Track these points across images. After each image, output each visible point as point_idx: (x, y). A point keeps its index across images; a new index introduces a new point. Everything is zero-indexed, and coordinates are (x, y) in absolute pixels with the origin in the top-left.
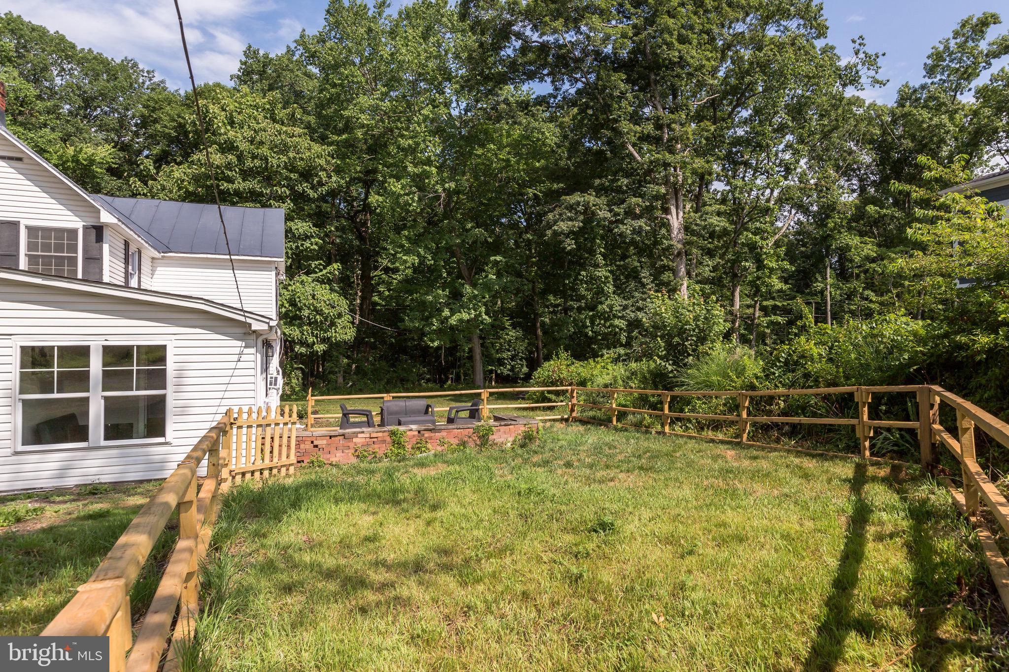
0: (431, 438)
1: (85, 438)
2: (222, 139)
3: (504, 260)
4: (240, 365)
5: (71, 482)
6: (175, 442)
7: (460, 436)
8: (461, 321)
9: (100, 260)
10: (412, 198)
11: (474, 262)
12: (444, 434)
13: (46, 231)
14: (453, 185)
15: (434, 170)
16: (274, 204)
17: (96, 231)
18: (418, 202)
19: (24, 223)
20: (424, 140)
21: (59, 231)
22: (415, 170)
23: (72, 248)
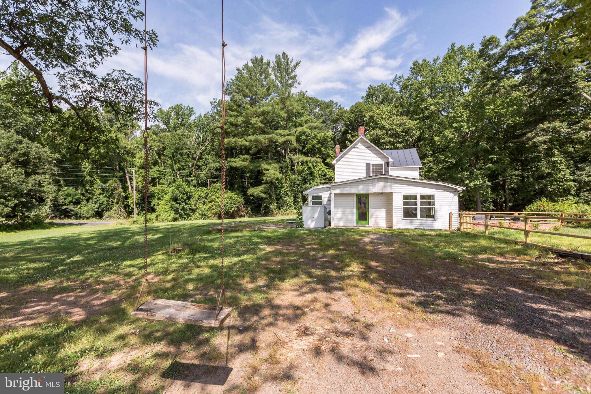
1: (416, 217)
2: (380, 125)
3: (496, 157)
4: (453, 200)
5: (413, 228)
6: (437, 220)
8: (475, 185)
9: (388, 172)
10: (454, 137)
11: (477, 158)
12: (519, 224)
13: (376, 165)
14: (474, 128)
15: (465, 124)
16: (398, 145)
17: (387, 164)
18: (457, 137)
19: (371, 163)
20: (460, 112)
21: (379, 165)
22: (457, 125)
23: (382, 169)
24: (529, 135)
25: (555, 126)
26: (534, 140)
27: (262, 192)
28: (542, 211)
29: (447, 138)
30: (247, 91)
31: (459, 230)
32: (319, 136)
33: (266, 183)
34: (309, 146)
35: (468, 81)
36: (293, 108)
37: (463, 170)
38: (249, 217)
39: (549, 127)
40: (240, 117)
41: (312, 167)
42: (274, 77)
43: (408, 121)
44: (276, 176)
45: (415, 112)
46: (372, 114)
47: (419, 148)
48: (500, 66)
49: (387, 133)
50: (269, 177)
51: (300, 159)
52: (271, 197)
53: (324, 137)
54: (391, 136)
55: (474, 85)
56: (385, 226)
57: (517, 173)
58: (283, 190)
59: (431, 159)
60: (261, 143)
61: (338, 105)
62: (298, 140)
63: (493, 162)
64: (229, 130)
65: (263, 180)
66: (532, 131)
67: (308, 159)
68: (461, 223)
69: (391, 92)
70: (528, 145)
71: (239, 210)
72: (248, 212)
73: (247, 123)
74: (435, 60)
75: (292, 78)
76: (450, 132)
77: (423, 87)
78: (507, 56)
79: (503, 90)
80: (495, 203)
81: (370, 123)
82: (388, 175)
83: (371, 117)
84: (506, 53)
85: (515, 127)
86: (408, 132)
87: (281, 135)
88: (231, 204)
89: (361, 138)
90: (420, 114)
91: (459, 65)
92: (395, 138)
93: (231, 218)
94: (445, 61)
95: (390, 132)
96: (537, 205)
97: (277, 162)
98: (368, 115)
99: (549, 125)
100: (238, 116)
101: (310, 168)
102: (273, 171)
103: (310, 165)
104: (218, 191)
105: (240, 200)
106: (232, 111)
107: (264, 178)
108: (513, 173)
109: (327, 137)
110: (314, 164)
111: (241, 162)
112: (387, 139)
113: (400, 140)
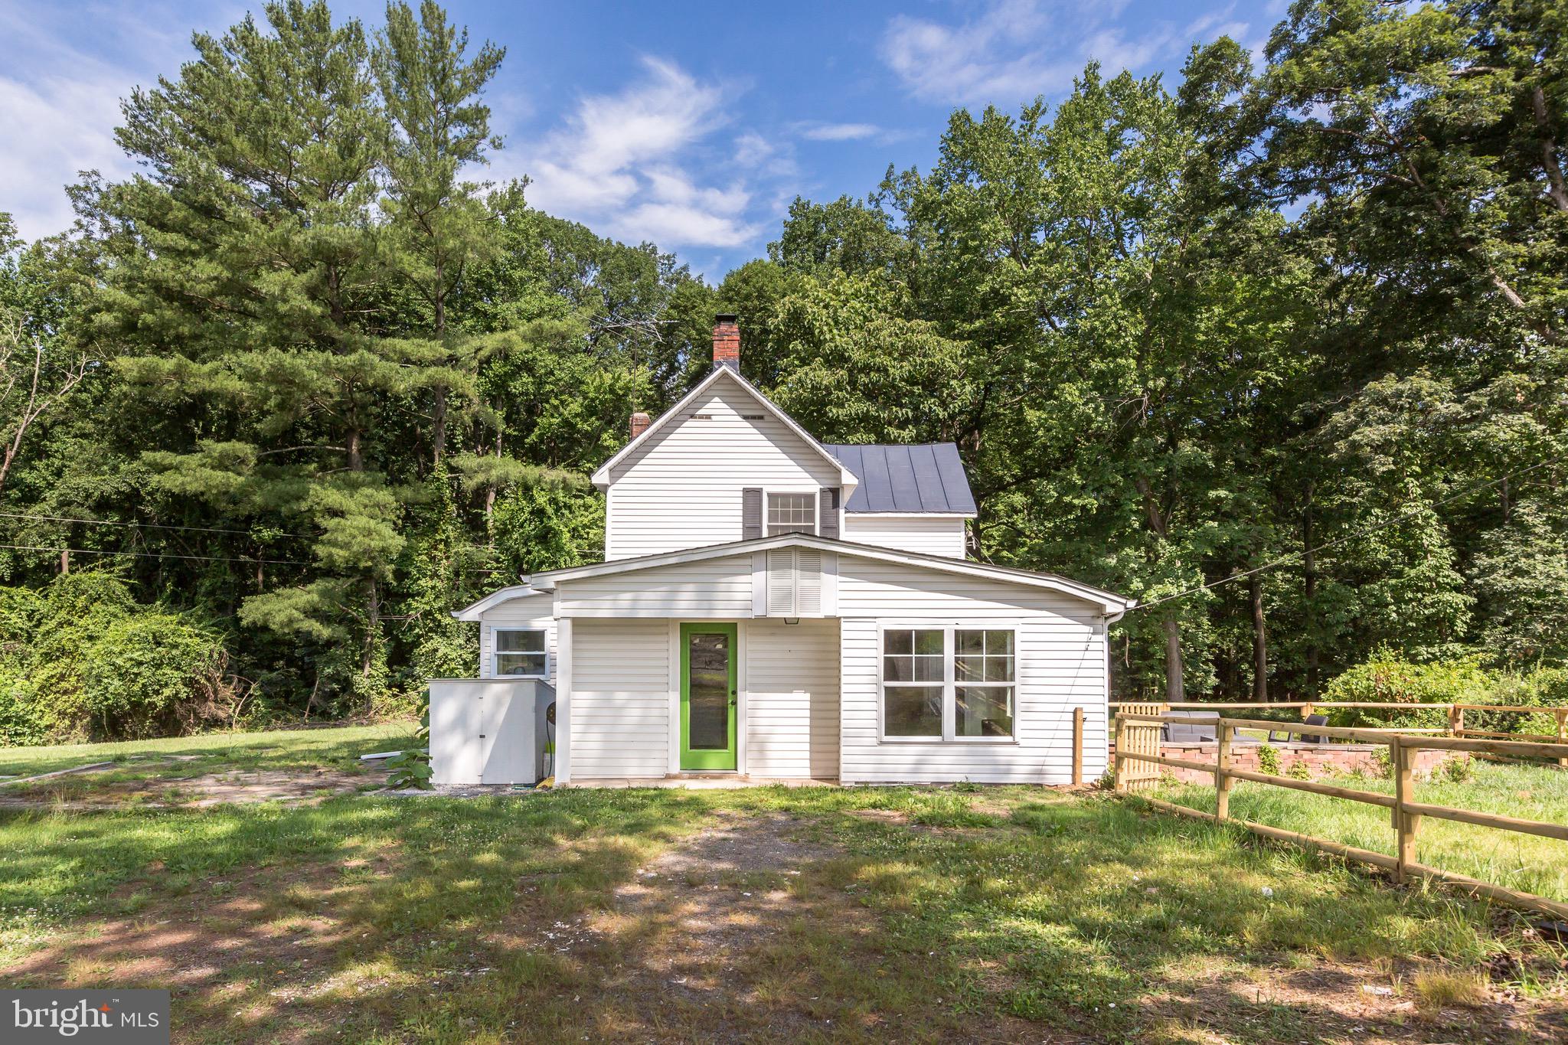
0: (1311, 761)
1: (939, 732)
2: (828, 347)
3: (1231, 496)
4: (1088, 655)
5: (926, 778)
6: (1023, 743)
7: (1353, 762)
8: (1165, 597)
9: (836, 528)
10: (1096, 409)
11: (1169, 500)
12: (1329, 756)
13: (785, 496)
14: (1161, 382)
15: (1133, 363)
16: (893, 431)
17: (834, 494)
18: (1105, 414)
19: (766, 490)
20: (1115, 317)
21: (797, 496)
22: (1103, 366)
23: (810, 516)
24: (1338, 417)
25: (1419, 390)
26: (1355, 437)
27: (313, 613)
28: (1383, 697)
29: (1068, 416)
30: (241, 143)
31: (1109, 784)
32: (592, 383)
33: (330, 572)
34: (550, 422)
35: (1139, 209)
36: (465, 245)
37: (1123, 540)
38: (251, 727)
39: (1399, 395)
40: (201, 262)
41: (550, 510)
42: (382, 104)
43: (933, 340)
44: (376, 543)
45: (958, 309)
46: (800, 303)
47: (971, 457)
48: (1245, 158)
49: (853, 383)
50: (346, 546)
51: (494, 474)
52: (359, 635)
53: (612, 390)
54: (870, 394)
55: (1160, 222)
56: (807, 772)
57: (1287, 559)
58: (419, 605)
59: (1018, 499)
60: (304, 387)
61: (676, 267)
62: (499, 393)
63: (1223, 516)
64: (149, 318)
65: (315, 558)
66: (1344, 407)
67: (532, 472)
68: (1118, 759)
69: (875, 229)
70: (1334, 456)
71: (201, 695)
72: (247, 706)
73: (238, 289)
74: (1032, 115)
75: (463, 118)
76: (1082, 392)
77: (983, 214)
78: (1272, 123)
79: (1256, 247)
80: (1225, 667)
81: (790, 337)
82: (835, 540)
83: (796, 316)
84: (1268, 107)
85: (1288, 395)
86: (932, 382)
87: (406, 360)
88: (159, 666)
89: (725, 375)
90: (978, 317)
91: (1112, 143)
92: (885, 406)
93: (160, 735)
94: (1066, 122)
95: (863, 379)
96: (1364, 675)
97: (389, 483)
98: (781, 308)
99: (1400, 386)
100: (195, 254)
101: (539, 513)
102: (363, 521)
103: (541, 499)
104: (97, 606)
105: (205, 649)
106: (163, 227)
107: (320, 550)
108: (1275, 562)
109: (627, 389)
110: (560, 496)
111: (207, 472)
112: (856, 407)
113: (901, 413)
